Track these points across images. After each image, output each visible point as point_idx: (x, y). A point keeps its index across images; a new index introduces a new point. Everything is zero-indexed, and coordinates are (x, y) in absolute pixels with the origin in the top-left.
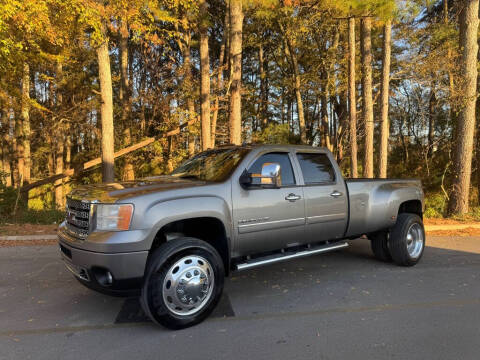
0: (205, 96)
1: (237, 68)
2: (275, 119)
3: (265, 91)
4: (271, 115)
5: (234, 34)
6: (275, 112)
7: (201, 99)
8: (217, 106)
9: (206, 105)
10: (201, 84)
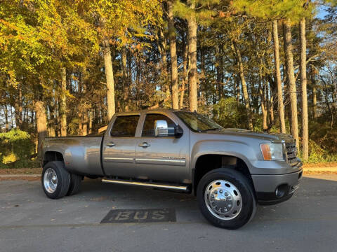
0: (175, 81)
1: (194, 61)
2: (230, 95)
3: (221, 76)
4: (227, 92)
5: (191, 39)
6: (229, 90)
7: (172, 84)
8: (183, 87)
9: (175, 87)
10: (171, 74)
